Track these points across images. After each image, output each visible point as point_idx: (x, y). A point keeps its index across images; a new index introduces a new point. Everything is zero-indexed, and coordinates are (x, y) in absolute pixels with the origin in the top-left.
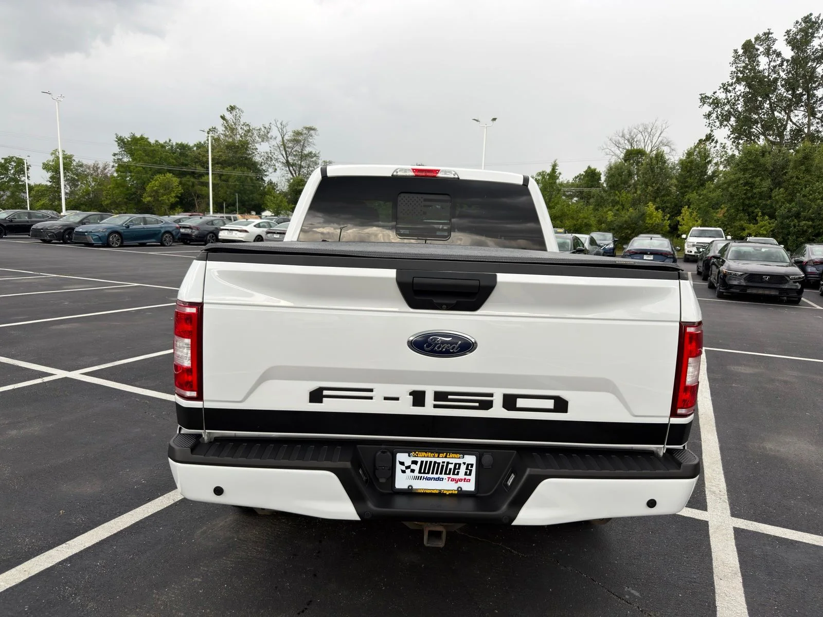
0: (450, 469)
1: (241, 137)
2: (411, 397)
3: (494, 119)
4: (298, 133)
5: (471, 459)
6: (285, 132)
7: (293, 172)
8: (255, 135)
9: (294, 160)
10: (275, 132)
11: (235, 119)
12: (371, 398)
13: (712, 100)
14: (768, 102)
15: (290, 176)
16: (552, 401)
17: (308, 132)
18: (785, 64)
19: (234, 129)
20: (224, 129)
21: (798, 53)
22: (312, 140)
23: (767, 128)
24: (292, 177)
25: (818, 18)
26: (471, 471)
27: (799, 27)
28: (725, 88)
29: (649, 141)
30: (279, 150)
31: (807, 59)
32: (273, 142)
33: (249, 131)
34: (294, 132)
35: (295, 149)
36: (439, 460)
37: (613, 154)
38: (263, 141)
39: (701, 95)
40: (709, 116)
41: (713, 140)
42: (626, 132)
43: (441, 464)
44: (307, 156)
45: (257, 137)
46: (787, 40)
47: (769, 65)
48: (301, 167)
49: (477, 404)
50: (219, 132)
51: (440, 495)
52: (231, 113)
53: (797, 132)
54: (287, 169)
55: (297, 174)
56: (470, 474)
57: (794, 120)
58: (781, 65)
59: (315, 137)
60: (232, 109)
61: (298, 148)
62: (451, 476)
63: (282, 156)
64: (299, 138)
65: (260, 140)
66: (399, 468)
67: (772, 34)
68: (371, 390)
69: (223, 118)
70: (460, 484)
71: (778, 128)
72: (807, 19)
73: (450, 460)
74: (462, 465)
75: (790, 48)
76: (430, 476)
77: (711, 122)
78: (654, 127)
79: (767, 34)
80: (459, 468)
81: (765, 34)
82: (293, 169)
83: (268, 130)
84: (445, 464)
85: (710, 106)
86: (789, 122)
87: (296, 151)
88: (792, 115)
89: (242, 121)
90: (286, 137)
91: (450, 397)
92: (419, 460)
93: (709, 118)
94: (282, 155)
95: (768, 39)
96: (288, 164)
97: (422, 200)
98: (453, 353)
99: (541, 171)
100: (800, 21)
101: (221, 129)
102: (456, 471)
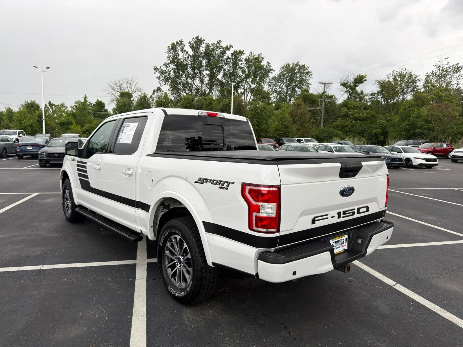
2: (338, 215)
3: (48, 68)
5: (347, 236)
12: (328, 218)
13: (160, 70)
14: (184, 74)
16: (366, 208)
18: (190, 57)
21: (194, 53)
23: (184, 86)
25: (201, 38)
26: (346, 241)
27: (194, 41)
28: (166, 65)
29: (130, 88)
31: (198, 57)
36: (339, 239)
37: (111, 94)
39: (154, 67)
40: (159, 78)
41: (161, 90)
42: (117, 82)
46: (190, 46)
47: (183, 56)
49: (351, 214)
53: (198, 90)
56: (346, 243)
57: (196, 84)
58: (188, 57)
62: (342, 245)
67: (183, 42)
68: (328, 215)
70: (344, 247)
71: (189, 87)
72: (197, 38)
73: (342, 239)
75: (192, 50)
77: (160, 81)
78: (132, 81)
79: (181, 41)
81: (180, 41)
84: (341, 241)
85: (159, 73)
86: (194, 85)
88: (195, 81)
91: (346, 212)
93: (159, 80)
95: (181, 44)
99: (77, 100)
100: (194, 38)
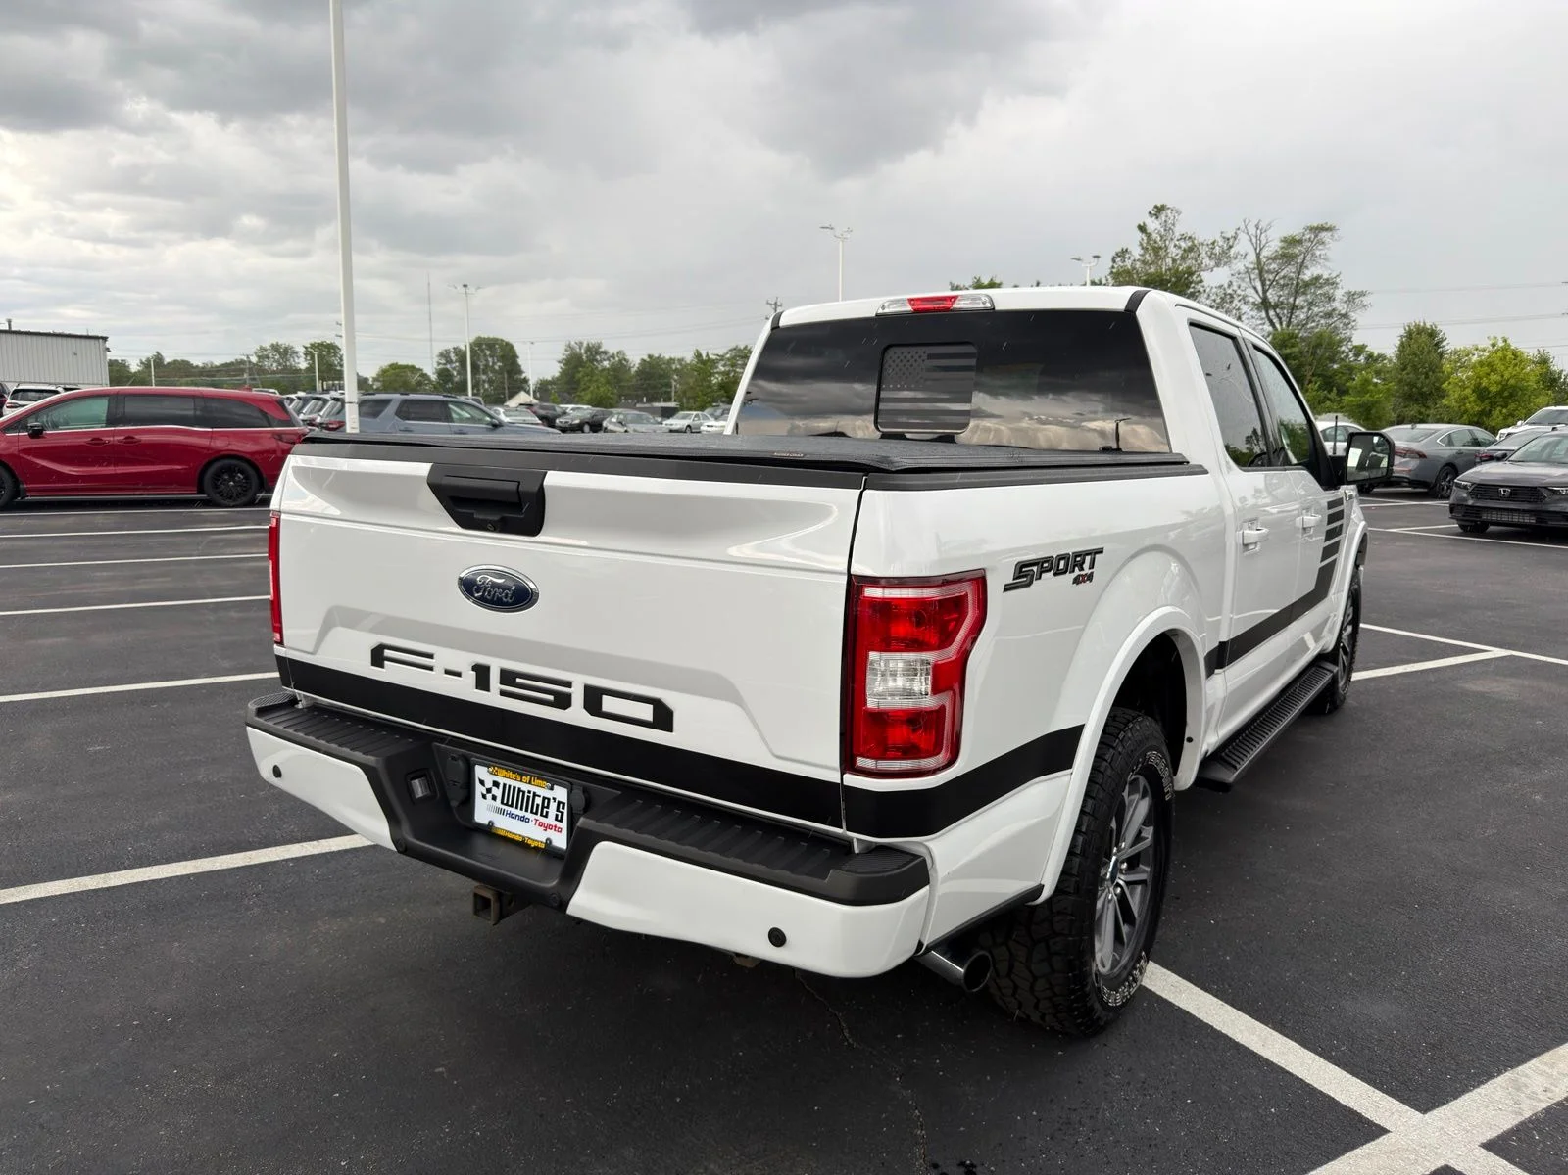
0: (538, 805)
1: (1174, 261)
2: (474, 673)
4: (1291, 242)
5: (561, 794)
6: (1264, 242)
7: (1276, 321)
8: (1204, 254)
9: (1280, 296)
10: (1243, 245)
11: (1165, 230)
12: (431, 668)
15: (1268, 328)
16: (650, 707)
17: (1316, 236)
19: (1161, 248)
20: (1142, 252)
22: (1323, 252)
24: (1271, 329)
26: (562, 813)
30: (1248, 280)
32: (1239, 266)
33: (1190, 249)
34: (1284, 240)
35: (1282, 274)
36: (525, 787)
38: (1217, 265)
43: (527, 794)
44: (1307, 285)
45: (1207, 258)
48: (1294, 308)
49: (551, 698)
50: (1132, 258)
51: (522, 845)
52: (1157, 218)
54: (1264, 315)
55: (1284, 323)
56: (561, 821)
59: (1331, 244)
60: (1159, 210)
61: (1289, 271)
62: (538, 817)
63: (1253, 291)
64: (1292, 250)
65: (1213, 264)
66: (479, 790)
68: (431, 656)
69: (1142, 229)
70: (551, 834)
73: (539, 791)
74: (552, 801)
76: (513, 810)
80: (548, 807)
82: (1277, 315)
83: (1230, 241)
84: (531, 795)
87: (1284, 277)
89: (1178, 231)
90: (1265, 253)
91: (519, 680)
92: (501, 781)
94: (1255, 288)
96: (1265, 305)
97: (925, 357)
98: (507, 604)
101: (1136, 252)
102: (545, 810)
